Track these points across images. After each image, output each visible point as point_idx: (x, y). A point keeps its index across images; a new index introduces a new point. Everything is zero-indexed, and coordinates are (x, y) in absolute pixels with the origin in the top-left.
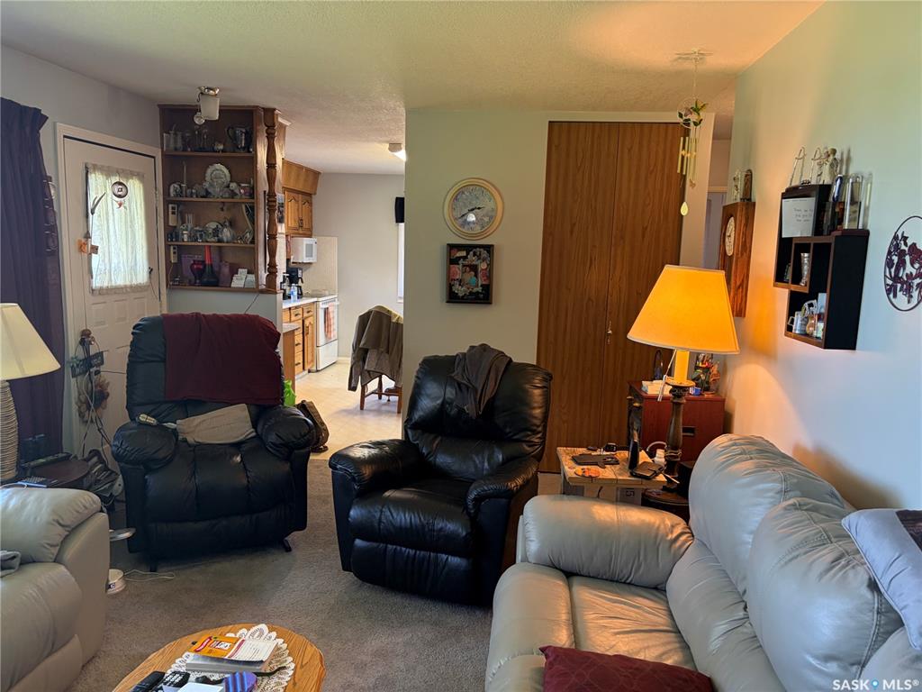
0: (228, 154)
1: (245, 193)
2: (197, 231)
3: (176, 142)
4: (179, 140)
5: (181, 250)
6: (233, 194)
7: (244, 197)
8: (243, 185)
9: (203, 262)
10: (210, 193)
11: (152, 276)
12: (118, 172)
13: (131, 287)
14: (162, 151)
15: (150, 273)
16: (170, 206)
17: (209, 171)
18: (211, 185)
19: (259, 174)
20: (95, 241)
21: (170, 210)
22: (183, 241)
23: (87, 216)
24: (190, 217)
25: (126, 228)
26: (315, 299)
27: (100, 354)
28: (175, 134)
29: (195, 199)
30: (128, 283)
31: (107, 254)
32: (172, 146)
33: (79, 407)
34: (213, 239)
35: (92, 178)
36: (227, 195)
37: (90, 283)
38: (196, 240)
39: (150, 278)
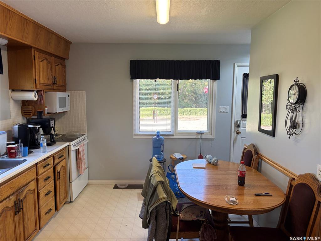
26: (67, 144)
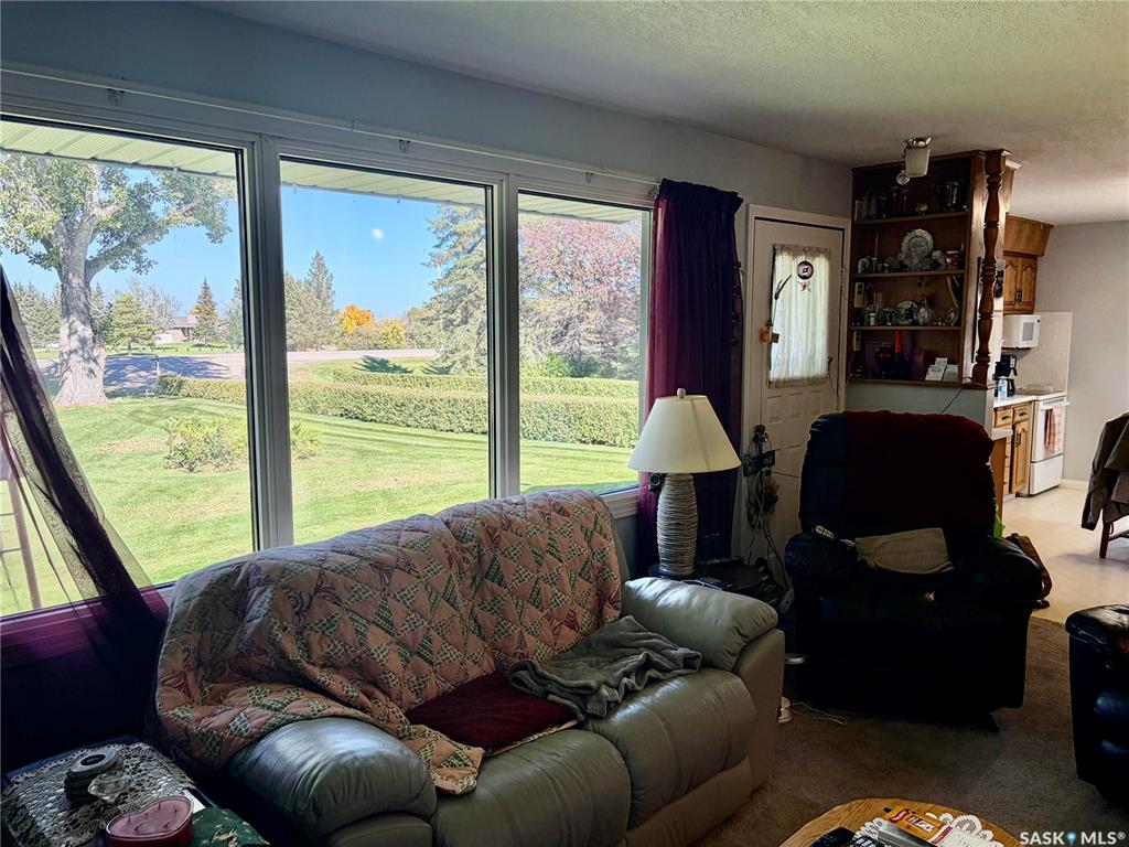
0: (933, 216)
1: (952, 264)
2: (887, 312)
3: (869, 208)
4: (873, 207)
5: (866, 336)
6: (936, 265)
7: (950, 267)
8: (950, 252)
9: (891, 350)
10: (906, 266)
11: (832, 367)
12: (805, 251)
13: (808, 379)
14: (853, 221)
15: (829, 363)
16: (857, 284)
17: (907, 239)
18: (909, 256)
19: (973, 236)
20: (776, 329)
21: (856, 290)
22: (869, 325)
23: (771, 302)
24: (880, 296)
25: (808, 312)
26: (1034, 398)
27: (773, 453)
28: (869, 200)
29: (886, 274)
30: (805, 375)
31: (786, 343)
32: (864, 214)
33: (748, 510)
34: (906, 322)
35: (779, 259)
36: (928, 267)
37: (768, 374)
38: (885, 324)
39: (829, 369)
